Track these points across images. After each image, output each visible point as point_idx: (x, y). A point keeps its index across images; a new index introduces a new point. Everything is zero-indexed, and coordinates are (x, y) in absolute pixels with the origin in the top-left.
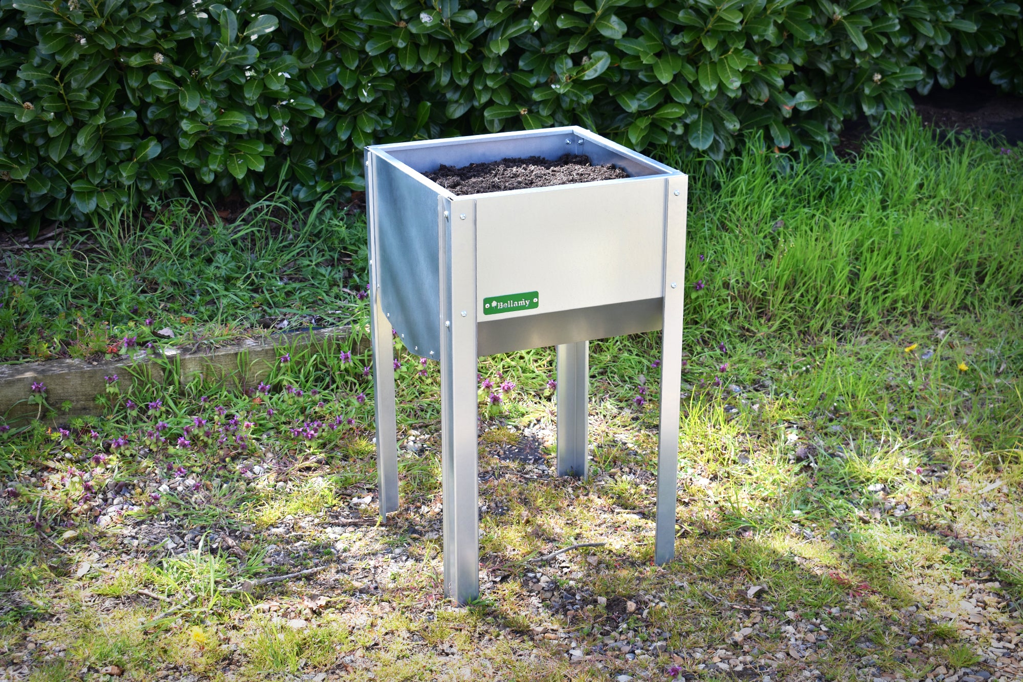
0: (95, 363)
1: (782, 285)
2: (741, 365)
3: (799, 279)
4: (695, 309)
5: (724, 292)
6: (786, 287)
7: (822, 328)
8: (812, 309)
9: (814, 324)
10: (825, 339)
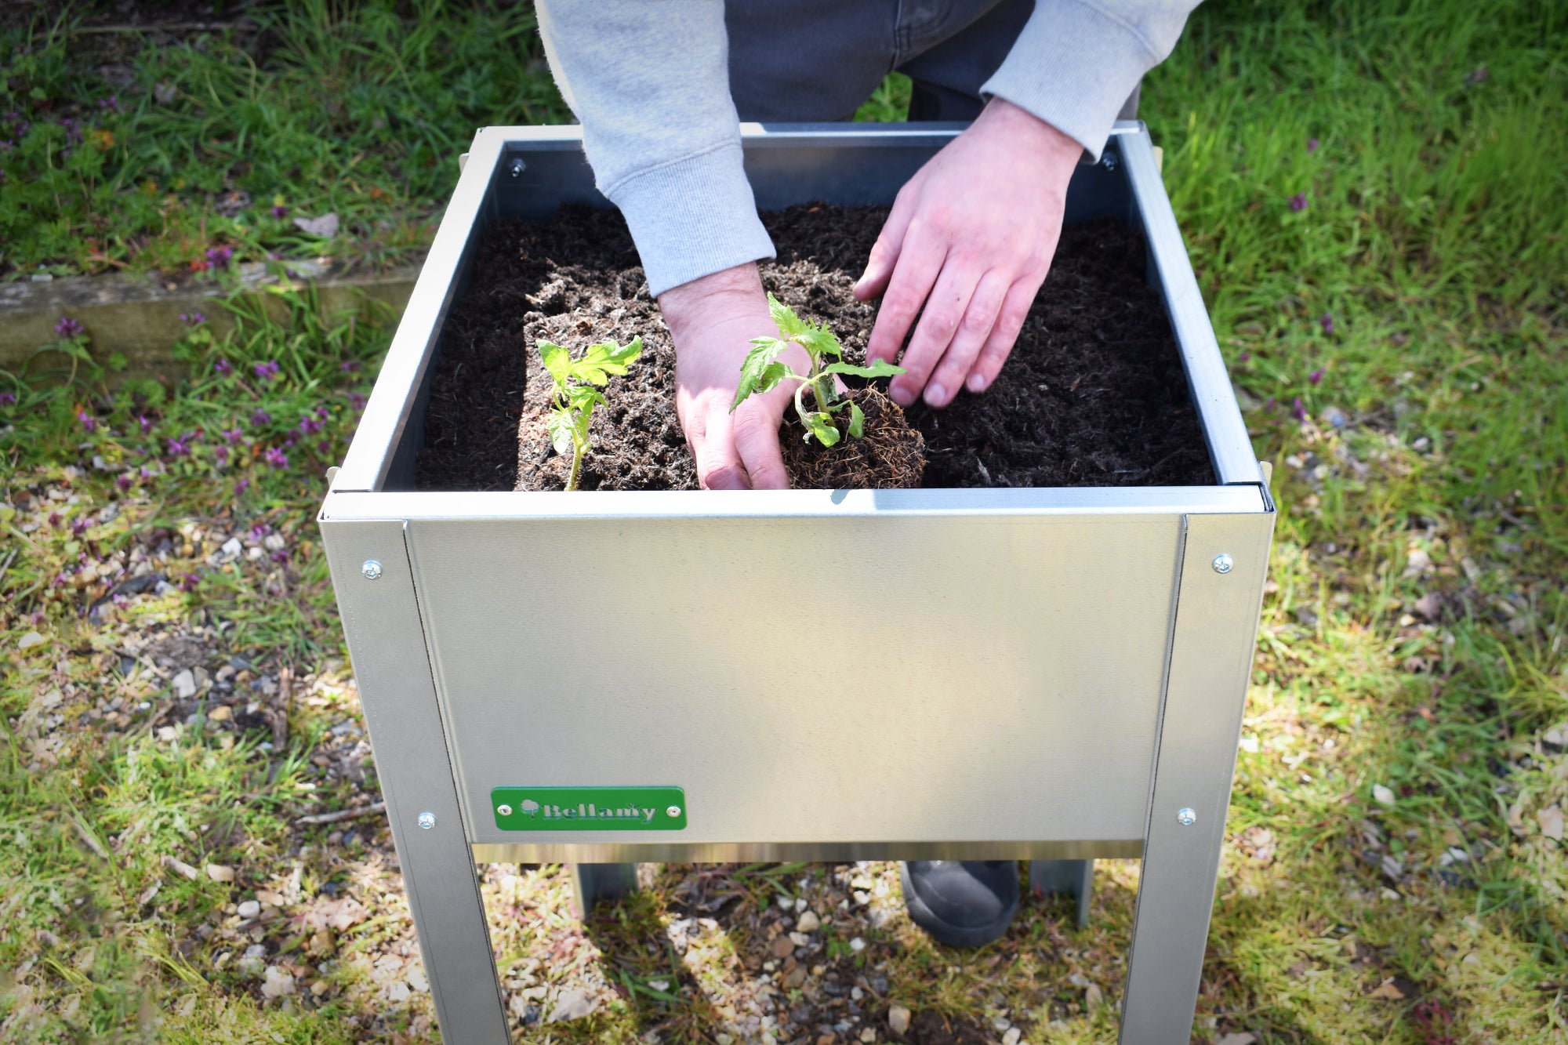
0: (172, 286)
1: (1461, 206)
2: (1354, 367)
3: (1497, 196)
4: (1287, 241)
5: (1348, 212)
6: (1471, 208)
7: (1526, 294)
8: (1514, 255)
9: (1511, 290)
10: (1528, 318)
